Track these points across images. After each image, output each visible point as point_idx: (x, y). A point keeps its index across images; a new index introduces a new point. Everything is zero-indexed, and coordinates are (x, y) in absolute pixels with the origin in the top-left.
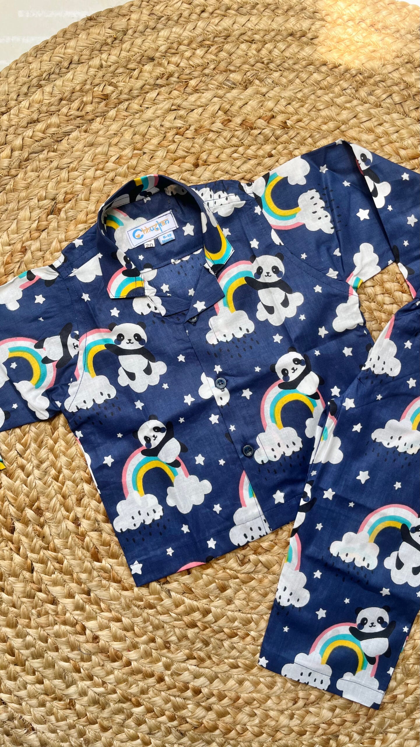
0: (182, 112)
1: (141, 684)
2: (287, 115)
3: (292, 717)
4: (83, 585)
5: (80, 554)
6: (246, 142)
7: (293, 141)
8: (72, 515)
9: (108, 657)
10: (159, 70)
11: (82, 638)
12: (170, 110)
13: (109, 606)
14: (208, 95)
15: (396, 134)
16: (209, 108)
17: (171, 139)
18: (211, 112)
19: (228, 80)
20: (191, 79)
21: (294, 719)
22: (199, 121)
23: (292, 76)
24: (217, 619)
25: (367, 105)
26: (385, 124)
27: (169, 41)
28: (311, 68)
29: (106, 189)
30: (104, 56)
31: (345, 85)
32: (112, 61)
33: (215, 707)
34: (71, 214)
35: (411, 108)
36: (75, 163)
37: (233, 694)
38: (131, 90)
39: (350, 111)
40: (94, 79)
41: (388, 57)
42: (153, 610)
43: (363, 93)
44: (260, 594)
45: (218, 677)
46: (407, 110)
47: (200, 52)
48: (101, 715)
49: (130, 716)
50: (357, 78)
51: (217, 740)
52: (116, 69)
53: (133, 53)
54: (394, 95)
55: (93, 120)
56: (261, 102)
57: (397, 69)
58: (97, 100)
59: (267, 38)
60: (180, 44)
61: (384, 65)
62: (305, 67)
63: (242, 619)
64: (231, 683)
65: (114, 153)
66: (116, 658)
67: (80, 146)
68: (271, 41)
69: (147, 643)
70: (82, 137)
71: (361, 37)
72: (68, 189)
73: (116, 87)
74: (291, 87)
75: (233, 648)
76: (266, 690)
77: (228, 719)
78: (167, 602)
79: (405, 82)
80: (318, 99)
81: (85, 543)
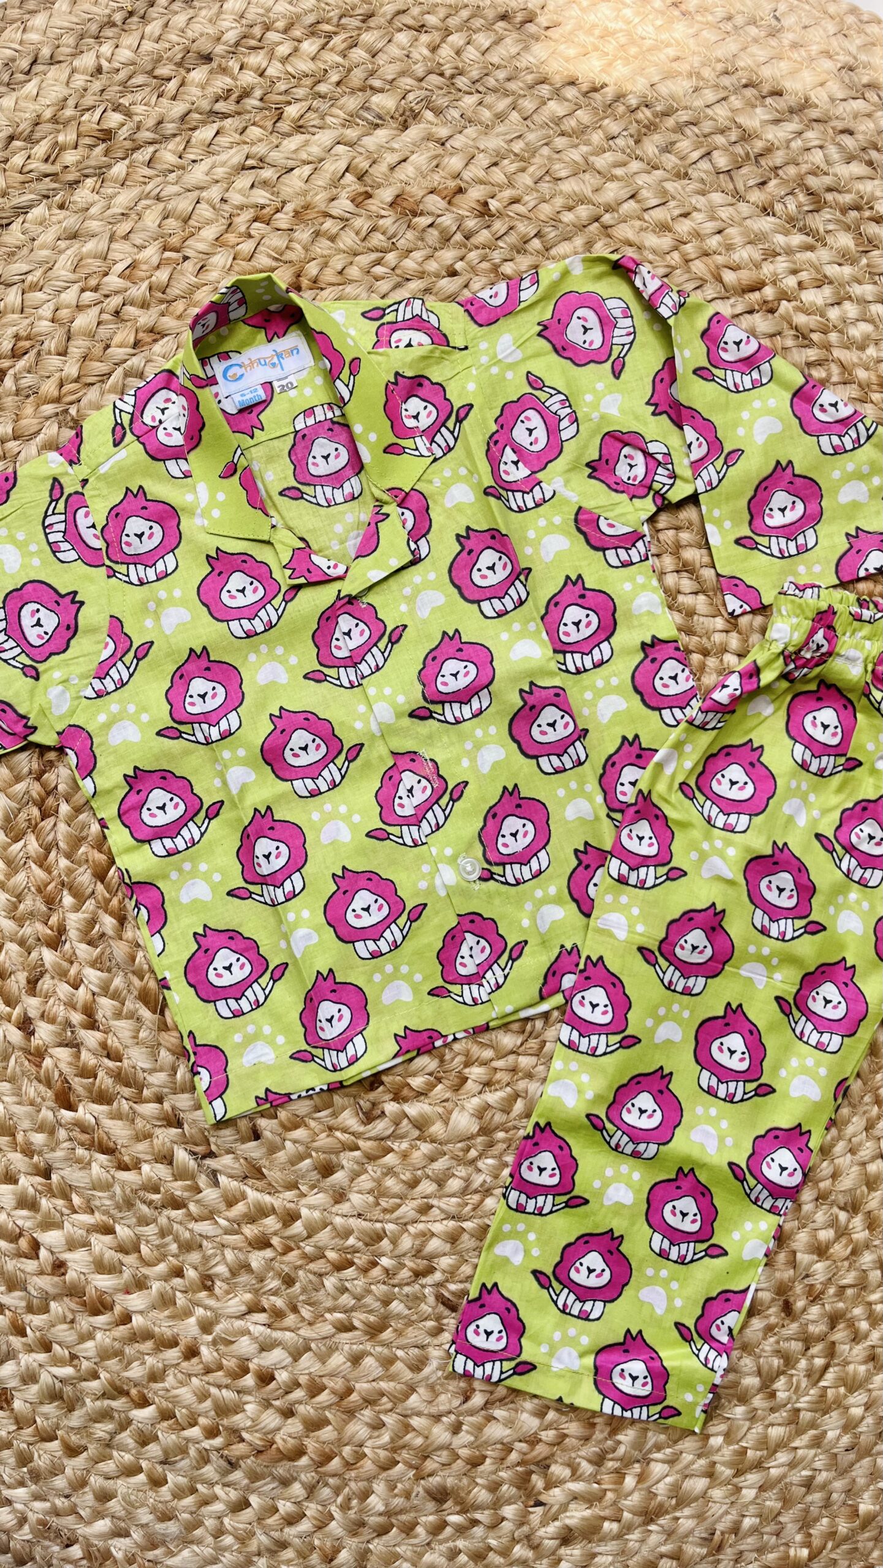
0: (267, 174)
1: (150, 1360)
2: (488, 187)
3: (456, 1429)
4: (36, 1158)
5: (32, 1093)
6: (402, 243)
7: (501, 243)
8: (17, 1012)
9: (84, 1304)
10: (222, 82)
11: (30, 1265)
12: (243, 169)
13: (89, 1201)
14: (325, 138)
15: (718, 237)
16: (326, 166)
17: (243, 229)
18: (328, 176)
19: (368, 109)
20: (289, 103)
21: (462, 1434)
22: (305, 193)
23: (502, 104)
24: (312, 1231)
25: (659, 173)
26: (695, 214)
27: (244, 21)
28: (545, 90)
29: (103, 332)
30: (106, 49)
31: (614, 127)
32: (123, 60)
33: (301, 1409)
34: (25, 382)
35: (751, 183)
36: (38, 273)
37: (338, 1384)
38: (160, 123)
39: (621, 184)
40: (83, 96)
41: (707, 73)
42: (180, 1212)
43: (650, 147)
44: (403, 1182)
45: (310, 1349)
46: (741, 187)
47: (309, 46)
48: (65, 1422)
49: (125, 1424)
50: (640, 115)
51: (303, 1476)
52: (130, 77)
53: (167, 45)
54: (715, 154)
55: (77, 182)
56: (436, 157)
57: (724, 99)
58: (88, 141)
59: (453, 22)
60: (268, 29)
61: (696, 90)
62: (531, 87)
63: (363, 1232)
64: (337, 1360)
65: (122, 256)
66: (100, 1306)
67: (49, 236)
68: (459, 30)
69: (166, 1278)
70: (54, 219)
71: (651, 29)
72: (22, 327)
73: (128, 114)
74: (501, 128)
75: (344, 1290)
76: (408, 1375)
77: (327, 1433)
78: (210, 1195)
79: (739, 127)
80: (556, 156)
81: (42, 1072)
